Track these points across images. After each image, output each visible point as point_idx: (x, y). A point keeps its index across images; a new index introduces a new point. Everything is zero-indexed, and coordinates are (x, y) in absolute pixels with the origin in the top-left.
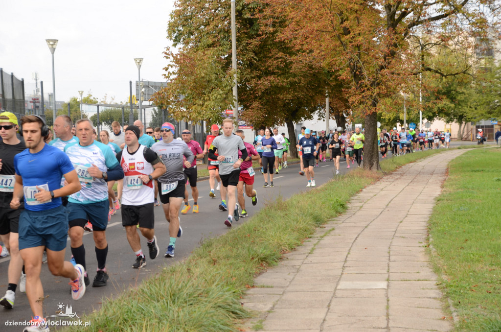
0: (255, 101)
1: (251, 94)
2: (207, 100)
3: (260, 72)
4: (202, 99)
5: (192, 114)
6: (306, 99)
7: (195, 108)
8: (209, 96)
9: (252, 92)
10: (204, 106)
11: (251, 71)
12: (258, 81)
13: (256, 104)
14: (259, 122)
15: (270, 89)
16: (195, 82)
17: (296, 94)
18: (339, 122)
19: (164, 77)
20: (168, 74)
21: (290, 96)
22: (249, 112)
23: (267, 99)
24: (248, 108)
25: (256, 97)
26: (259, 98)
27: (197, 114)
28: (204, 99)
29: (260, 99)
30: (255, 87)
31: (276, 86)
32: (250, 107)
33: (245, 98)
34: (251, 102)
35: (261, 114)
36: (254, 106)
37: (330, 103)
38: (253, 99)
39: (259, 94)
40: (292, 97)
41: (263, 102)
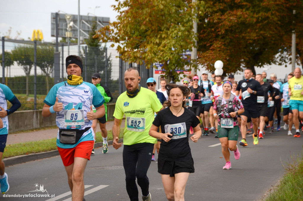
0: (216, 40)
1: (212, 32)
2: (164, 39)
3: (224, 5)
4: (159, 36)
5: (147, 55)
6: (274, 39)
7: (151, 48)
8: (167, 33)
9: (213, 29)
10: (161, 45)
11: (214, 4)
12: (221, 15)
13: (217, 44)
15: (235, 26)
16: (150, 16)
17: (262, 32)
19: (113, 8)
20: (119, 5)
21: (254, 35)
22: (209, 53)
23: (231, 39)
24: (208, 49)
25: (217, 36)
26: (220, 37)
27: (153, 55)
28: (161, 37)
29: (222, 38)
30: (218, 23)
31: (243, 23)
32: (211, 48)
33: (204, 37)
34: (211, 42)
35: (224, 57)
36: (216, 46)
37: (297, 44)
38: (214, 38)
39: (222, 33)
40: (257, 36)
41: (226, 42)
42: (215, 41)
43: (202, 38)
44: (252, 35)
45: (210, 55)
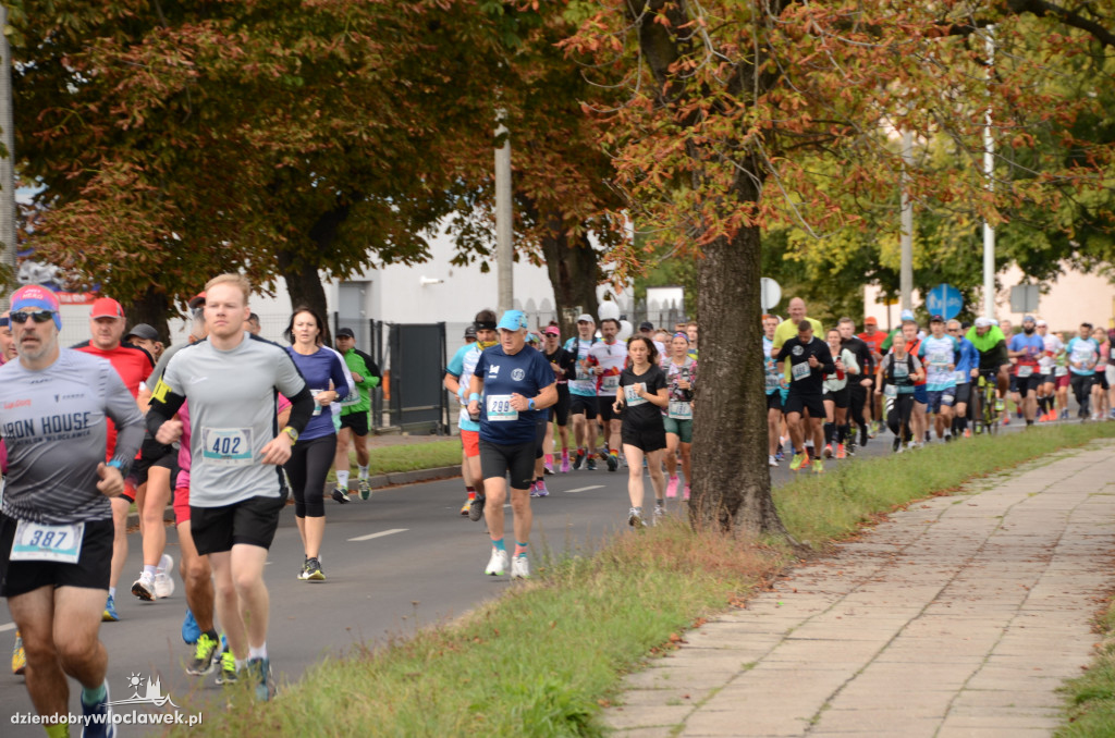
0: (110, 155)
1: (89, 118)
6: (389, 152)
9: (92, 107)
12: (126, 47)
13: (115, 174)
14: (133, 272)
15: (196, 94)
17: (336, 122)
18: (563, 275)
21: (302, 136)
22: (78, 214)
23: (178, 149)
24: (75, 196)
26: (132, 141)
29: (141, 146)
30: (113, 79)
31: (230, 81)
32: (87, 190)
33: (56, 139)
34: (88, 162)
35: (146, 229)
36: (106, 181)
37: (517, 175)
38: (102, 143)
39: (134, 121)
40: (316, 138)
41: (155, 165)
42: (104, 160)
43: (47, 144)
44: (295, 134)
45: (83, 218)
